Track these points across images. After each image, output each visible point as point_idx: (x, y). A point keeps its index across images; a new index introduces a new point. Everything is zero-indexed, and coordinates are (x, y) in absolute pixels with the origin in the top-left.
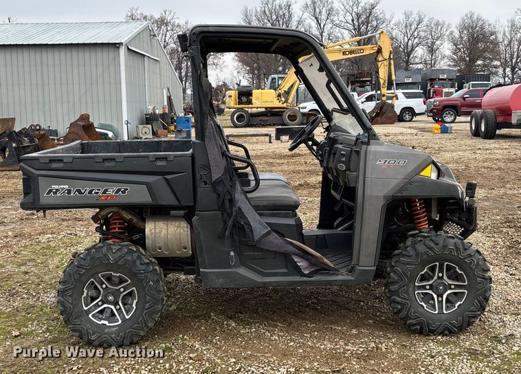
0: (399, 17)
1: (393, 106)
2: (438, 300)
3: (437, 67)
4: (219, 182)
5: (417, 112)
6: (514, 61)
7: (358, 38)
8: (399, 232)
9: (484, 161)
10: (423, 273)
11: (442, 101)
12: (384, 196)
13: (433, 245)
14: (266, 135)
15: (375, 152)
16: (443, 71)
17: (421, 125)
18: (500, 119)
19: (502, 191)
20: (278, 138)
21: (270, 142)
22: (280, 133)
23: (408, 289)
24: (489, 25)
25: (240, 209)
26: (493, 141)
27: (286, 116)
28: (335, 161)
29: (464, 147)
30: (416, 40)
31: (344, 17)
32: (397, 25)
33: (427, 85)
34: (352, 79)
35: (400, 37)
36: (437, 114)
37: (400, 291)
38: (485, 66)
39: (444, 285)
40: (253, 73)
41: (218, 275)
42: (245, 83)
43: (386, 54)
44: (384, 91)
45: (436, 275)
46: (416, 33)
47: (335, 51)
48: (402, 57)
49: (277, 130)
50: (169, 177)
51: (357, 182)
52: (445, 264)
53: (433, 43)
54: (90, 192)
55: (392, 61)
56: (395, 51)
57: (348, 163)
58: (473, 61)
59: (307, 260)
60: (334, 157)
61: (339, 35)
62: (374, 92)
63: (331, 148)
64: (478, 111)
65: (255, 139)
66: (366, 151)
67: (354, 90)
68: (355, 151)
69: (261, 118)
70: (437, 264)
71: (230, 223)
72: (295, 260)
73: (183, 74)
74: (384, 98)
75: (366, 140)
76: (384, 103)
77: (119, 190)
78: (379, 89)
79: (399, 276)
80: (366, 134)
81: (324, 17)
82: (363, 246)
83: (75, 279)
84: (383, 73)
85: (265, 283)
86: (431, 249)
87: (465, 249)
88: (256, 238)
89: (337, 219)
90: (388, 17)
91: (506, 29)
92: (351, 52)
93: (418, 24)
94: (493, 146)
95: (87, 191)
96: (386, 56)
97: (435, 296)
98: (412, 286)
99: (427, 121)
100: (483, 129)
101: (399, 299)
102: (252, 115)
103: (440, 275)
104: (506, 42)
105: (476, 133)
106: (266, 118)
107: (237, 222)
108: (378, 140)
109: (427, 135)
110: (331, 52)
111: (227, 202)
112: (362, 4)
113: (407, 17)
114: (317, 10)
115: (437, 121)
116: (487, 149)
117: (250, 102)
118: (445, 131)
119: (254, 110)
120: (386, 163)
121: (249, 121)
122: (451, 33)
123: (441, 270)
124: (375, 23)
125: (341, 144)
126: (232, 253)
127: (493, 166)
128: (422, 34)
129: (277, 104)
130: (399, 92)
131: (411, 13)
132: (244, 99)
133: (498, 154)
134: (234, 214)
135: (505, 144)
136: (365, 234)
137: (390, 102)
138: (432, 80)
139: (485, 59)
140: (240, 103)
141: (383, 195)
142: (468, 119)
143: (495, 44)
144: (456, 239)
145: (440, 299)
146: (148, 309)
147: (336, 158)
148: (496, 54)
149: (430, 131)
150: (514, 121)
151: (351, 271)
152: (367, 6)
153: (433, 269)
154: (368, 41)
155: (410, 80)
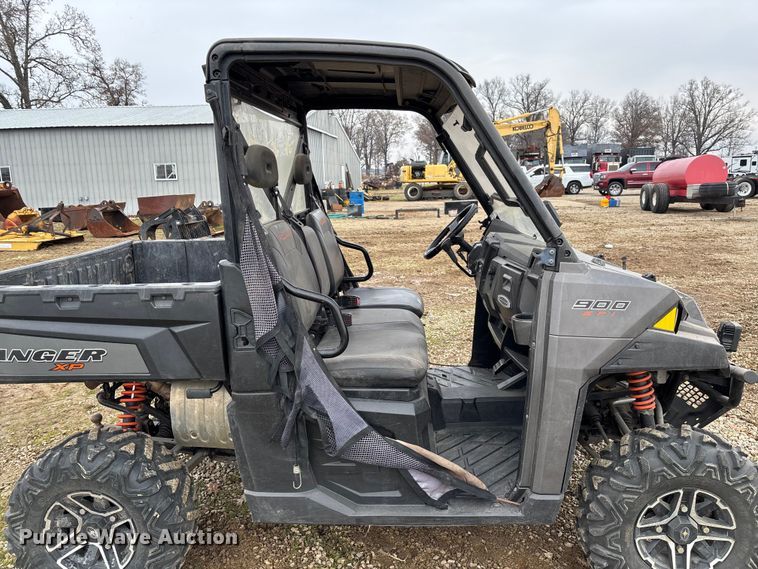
0: (567, 96)
1: (560, 180)
2: (676, 550)
3: (600, 142)
4: (270, 340)
5: (584, 185)
6: (675, 135)
7: (528, 114)
8: (599, 401)
9: (662, 240)
10: (652, 507)
11: (609, 174)
12: (585, 370)
13: (675, 460)
14: (435, 210)
15: (569, 286)
16: (608, 146)
17: (588, 198)
18: (672, 193)
19: (694, 281)
20: (446, 213)
21: (439, 216)
22: (448, 207)
23: (623, 535)
24: (653, 102)
25: (309, 390)
26: (665, 215)
27: (457, 189)
28: (493, 285)
29: (636, 223)
30: (582, 118)
31: (515, 97)
32: (564, 103)
33: (592, 159)
34: (521, 153)
35: (567, 115)
36: (603, 188)
37: (608, 537)
38: (646, 140)
39: (691, 528)
40: (431, 150)
41: (275, 502)
42: (423, 158)
43: (555, 129)
44: (553, 165)
45: (677, 509)
46: (581, 111)
47: (505, 127)
48: (569, 133)
49: (446, 204)
50: (178, 330)
51: (532, 338)
52: (696, 493)
53: (598, 120)
54: (37, 356)
55: (561, 137)
56: (562, 128)
57: (515, 296)
58: (635, 136)
59: (437, 477)
60: (492, 279)
61: (510, 113)
62: (542, 166)
63: (488, 261)
64: (649, 185)
65: (424, 213)
66: (551, 282)
67: (523, 164)
68: (529, 278)
69: (433, 192)
70: (681, 492)
71: (290, 418)
72: (416, 479)
73: (368, 151)
74: (552, 172)
75: (552, 261)
76: (552, 177)
77: (87, 354)
78: (547, 163)
79: (608, 512)
80: (553, 251)
81: (496, 97)
82: (541, 460)
83: (26, 504)
84: (551, 148)
85: (359, 519)
86: (671, 466)
87: (737, 469)
88: (340, 444)
89: (497, 361)
90: (555, 96)
91: (670, 105)
92: (521, 128)
93: (584, 103)
94: (667, 221)
95: (32, 355)
96: (555, 132)
97: (672, 545)
98: (630, 529)
99: (594, 194)
100: (654, 203)
101: (606, 552)
102: (425, 189)
103: (685, 509)
104: (669, 118)
105: (647, 207)
106: (437, 192)
107: (304, 413)
108: (575, 260)
109: (596, 209)
110: (501, 128)
111: (284, 378)
112: (532, 85)
113: (574, 96)
114: (490, 91)
115: (604, 194)
116: (661, 225)
117: (423, 177)
118: (613, 204)
119: (427, 185)
120: (591, 307)
121: (421, 194)
122: (616, 110)
123: (687, 501)
124: (543, 102)
125: (504, 257)
126: (297, 470)
127: (674, 246)
128: (588, 112)
129: (449, 178)
130: (567, 166)
131: (578, 93)
132: (418, 174)
133: (676, 231)
134: (297, 401)
135: (679, 218)
136: (545, 440)
137: (557, 175)
138: (597, 154)
139: (646, 134)
140: (414, 177)
141: (582, 366)
142: (638, 191)
143: (658, 119)
144: (718, 448)
145: (681, 550)
146: (152, 557)
147: (494, 281)
148: (658, 129)
149: (598, 204)
150: (689, 194)
151: (518, 497)
152: (537, 87)
153: (670, 499)
154: (538, 117)
155: (576, 155)
